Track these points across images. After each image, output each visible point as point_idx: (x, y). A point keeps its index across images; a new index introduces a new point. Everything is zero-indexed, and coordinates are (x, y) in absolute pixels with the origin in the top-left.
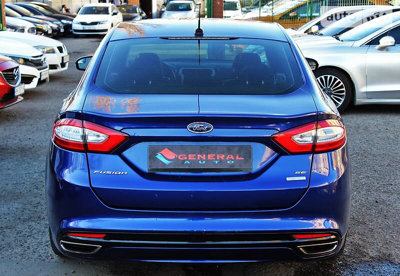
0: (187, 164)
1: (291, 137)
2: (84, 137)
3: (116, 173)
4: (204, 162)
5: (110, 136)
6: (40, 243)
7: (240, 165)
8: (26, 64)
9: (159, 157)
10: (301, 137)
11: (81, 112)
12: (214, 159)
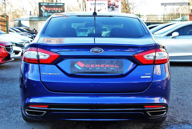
0: (90, 69)
1: (142, 56)
2: (38, 56)
3: (54, 74)
4: (99, 68)
5: (51, 56)
6: (17, 116)
7: (117, 70)
8: (16, 46)
9: (76, 66)
10: (148, 56)
11: (36, 44)
12: (104, 67)
